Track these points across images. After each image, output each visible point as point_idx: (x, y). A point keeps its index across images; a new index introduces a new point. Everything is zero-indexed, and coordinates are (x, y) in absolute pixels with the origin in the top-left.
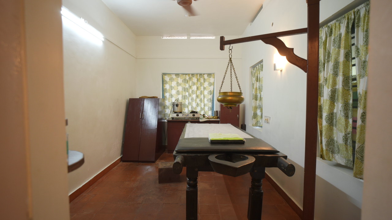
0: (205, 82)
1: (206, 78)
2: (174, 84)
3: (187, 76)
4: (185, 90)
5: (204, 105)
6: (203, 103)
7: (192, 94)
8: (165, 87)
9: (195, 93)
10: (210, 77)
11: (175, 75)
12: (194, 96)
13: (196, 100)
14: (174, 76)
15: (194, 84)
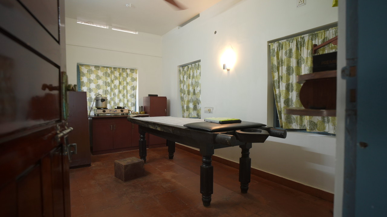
0: (127, 77)
1: (129, 73)
2: (93, 77)
3: (108, 69)
4: (107, 84)
5: (128, 101)
6: (127, 99)
7: (114, 89)
8: (82, 79)
9: (118, 88)
10: (133, 73)
11: (95, 67)
12: (116, 91)
13: (118, 96)
14: (93, 69)
15: (116, 78)
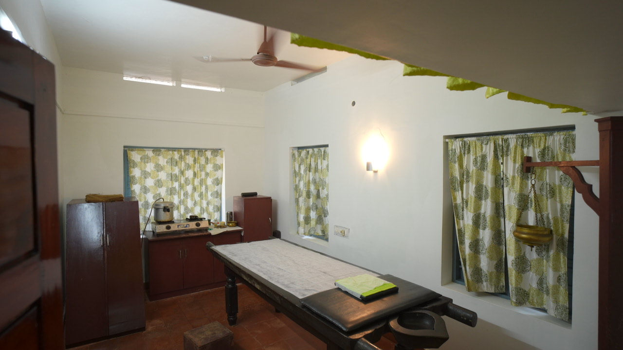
0: (207, 164)
1: (209, 157)
2: (150, 167)
3: (176, 153)
4: (173, 178)
5: (208, 204)
6: (206, 200)
7: (185, 185)
8: (131, 173)
9: (191, 182)
10: (216, 156)
11: (153, 151)
12: (189, 188)
13: (192, 196)
14: (150, 153)
15: (188, 167)
